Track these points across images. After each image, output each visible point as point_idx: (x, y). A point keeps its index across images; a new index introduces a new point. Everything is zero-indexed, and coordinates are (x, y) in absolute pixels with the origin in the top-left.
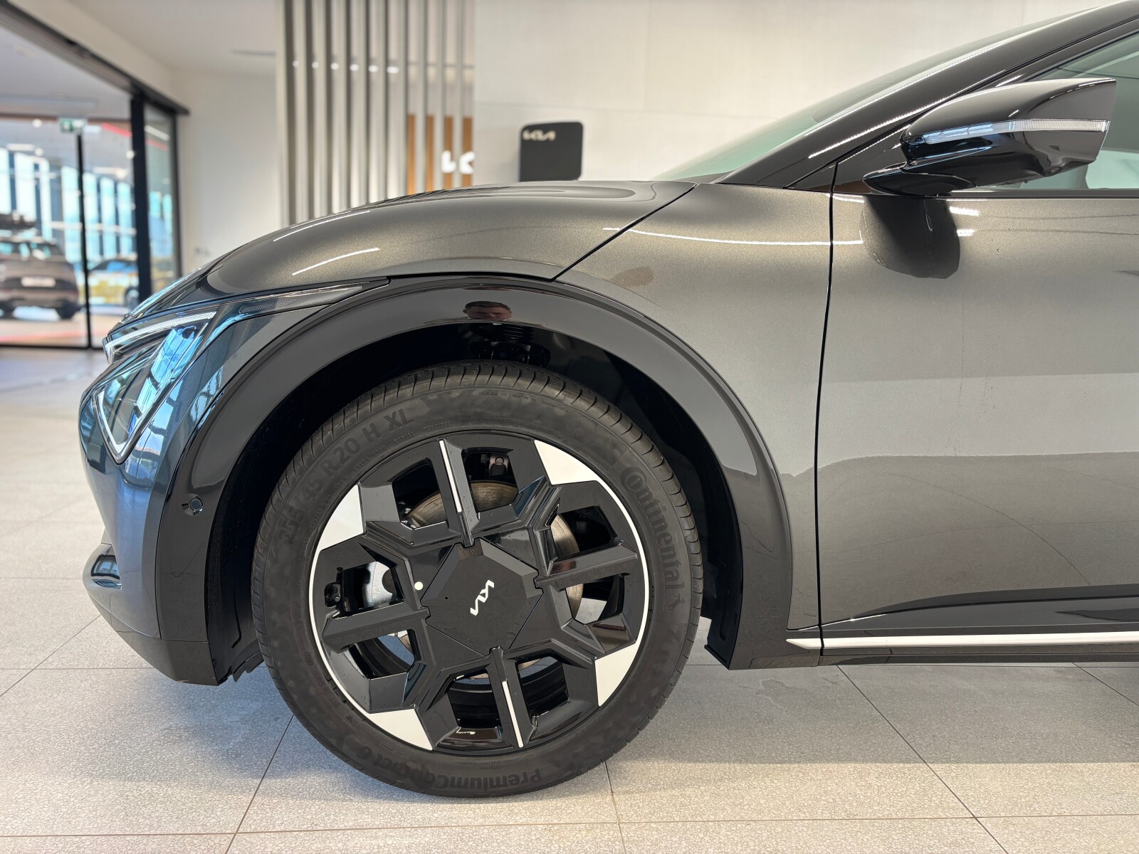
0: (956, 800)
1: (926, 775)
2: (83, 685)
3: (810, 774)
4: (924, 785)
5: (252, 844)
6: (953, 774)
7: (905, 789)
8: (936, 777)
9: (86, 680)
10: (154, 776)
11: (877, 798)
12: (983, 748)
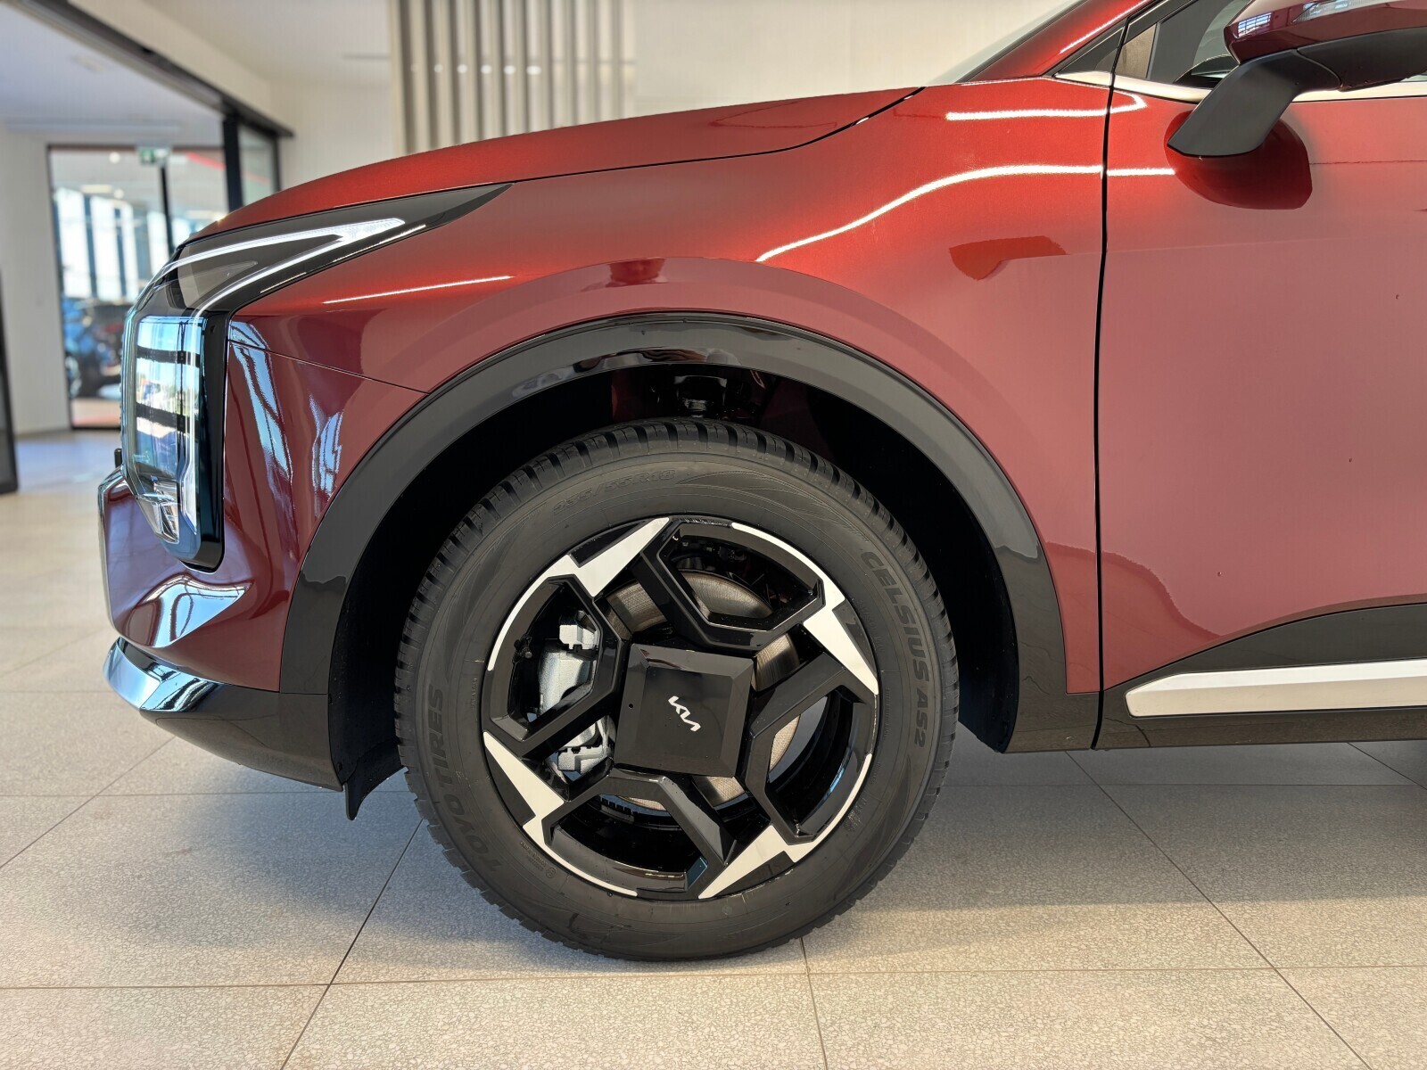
0: (1249, 947)
1: (1211, 917)
2: (153, 813)
3: (1058, 915)
4: (1206, 928)
5: (349, 996)
6: (1246, 916)
7: (1182, 934)
8: (1224, 920)
9: (159, 808)
10: (233, 918)
11: (1144, 944)
12: (1288, 885)
